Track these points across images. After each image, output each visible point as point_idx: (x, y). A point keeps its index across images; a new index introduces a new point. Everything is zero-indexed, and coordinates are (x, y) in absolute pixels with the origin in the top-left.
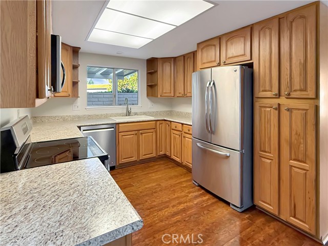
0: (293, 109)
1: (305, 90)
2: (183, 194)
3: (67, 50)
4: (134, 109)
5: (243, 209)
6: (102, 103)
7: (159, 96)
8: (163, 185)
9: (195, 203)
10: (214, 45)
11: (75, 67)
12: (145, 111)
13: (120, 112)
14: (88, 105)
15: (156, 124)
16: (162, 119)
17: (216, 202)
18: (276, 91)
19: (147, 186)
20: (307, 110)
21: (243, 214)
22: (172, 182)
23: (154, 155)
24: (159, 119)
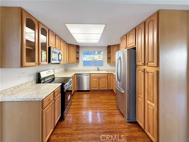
0: (149, 72)
1: (153, 62)
2: (108, 107)
3: (74, 47)
4: (101, 68)
5: (129, 121)
6: (89, 65)
7: (112, 63)
8: (102, 101)
9: (110, 111)
10: (125, 39)
11: (78, 53)
12: (106, 69)
13: (95, 69)
14: (83, 66)
15: (108, 75)
16: (111, 73)
17: (120, 114)
18: (143, 62)
19: (96, 100)
20: (154, 73)
21: (128, 123)
22: (107, 101)
23: (106, 89)
24: (109, 73)
